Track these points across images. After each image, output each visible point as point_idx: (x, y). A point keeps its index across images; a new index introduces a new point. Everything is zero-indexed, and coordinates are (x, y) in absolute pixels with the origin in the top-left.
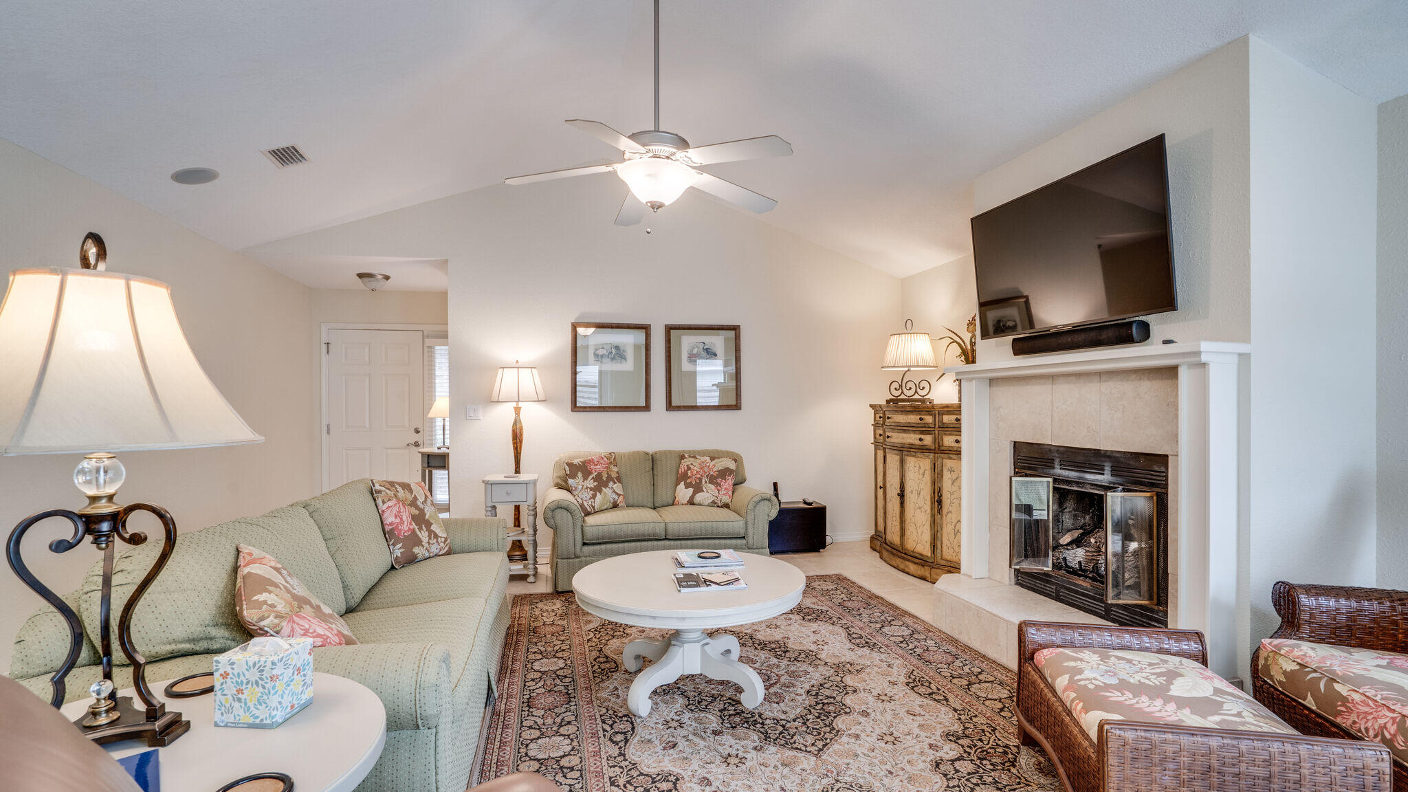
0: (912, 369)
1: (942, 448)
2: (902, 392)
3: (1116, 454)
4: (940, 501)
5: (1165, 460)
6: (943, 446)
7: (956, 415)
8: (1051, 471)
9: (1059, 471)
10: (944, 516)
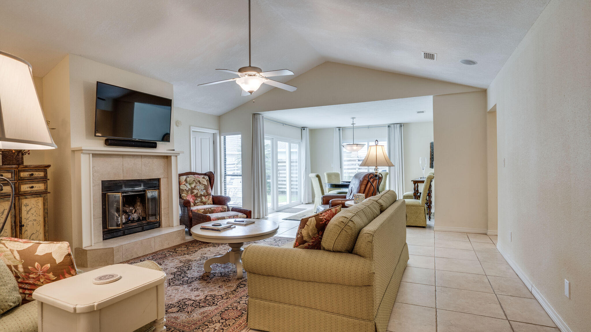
1: (20, 193)
3: (145, 180)
4: (21, 226)
5: (159, 180)
6: (21, 192)
7: (30, 172)
8: (121, 190)
9: (124, 189)
10: (23, 234)
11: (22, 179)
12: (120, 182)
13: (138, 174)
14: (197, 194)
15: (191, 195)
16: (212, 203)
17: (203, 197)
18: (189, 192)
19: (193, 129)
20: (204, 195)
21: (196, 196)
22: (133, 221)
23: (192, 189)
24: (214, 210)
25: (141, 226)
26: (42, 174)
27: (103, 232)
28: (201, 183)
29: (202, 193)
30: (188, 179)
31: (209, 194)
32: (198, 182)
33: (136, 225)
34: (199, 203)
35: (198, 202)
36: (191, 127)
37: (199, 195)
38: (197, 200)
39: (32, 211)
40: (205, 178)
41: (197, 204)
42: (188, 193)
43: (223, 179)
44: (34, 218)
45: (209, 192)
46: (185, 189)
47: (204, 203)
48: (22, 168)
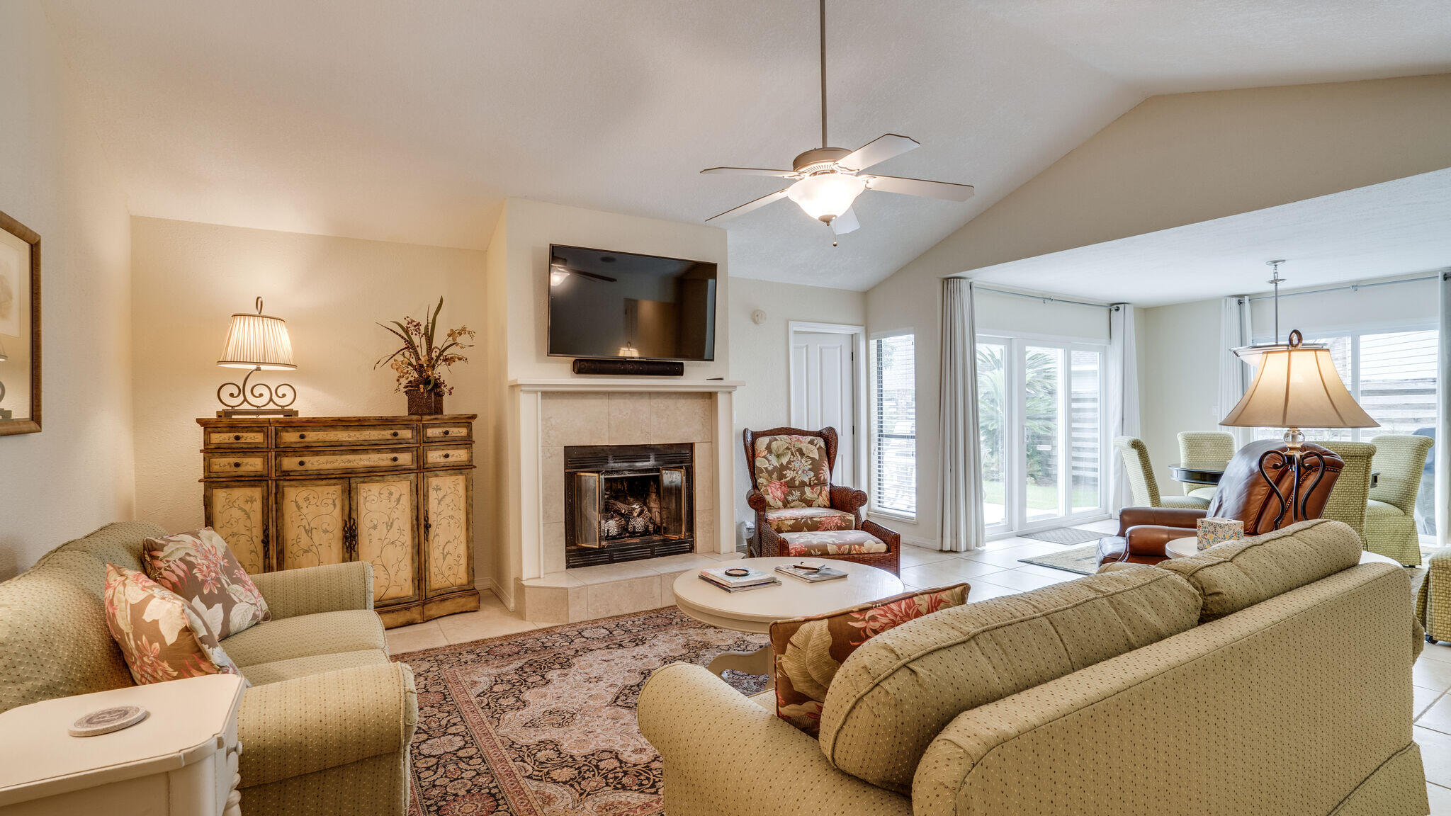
0: (263, 367)
1: (426, 466)
2: (245, 400)
3: (659, 447)
4: (427, 527)
5: (691, 446)
6: (427, 463)
7: (443, 427)
8: (605, 466)
9: (612, 465)
10: (431, 542)
11: (430, 440)
12: (603, 450)
13: (642, 433)
14: (793, 479)
15: (777, 483)
16: (827, 503)
17: (807, 489)
18: (775, 475)
19: (794, 327)
20: (810, 484)
21: (791, 485)
22: (633, 534)
23: (783, 467)
24: (820, 522)
25: (648, 547)
26: (463, 432)
27: (567, 551)
28: (804, 454)
29: (806, 479)
30: (774, 445)
31: (822, 483)
32: (797, 453)
33: (636, 544)
34: (797, 503)
35: (794, 501)
36: (790, 322)
37: (797, 483)
38: (793, 495)
39: (447, 501)
40: (815, 442)
41: (792, 504)
42: (771, 478)
43: (874, 445)
44: (451, 513)
45: (822, 478)
46: (766, 468)
47: (809, 504)
48: (428, 420)
